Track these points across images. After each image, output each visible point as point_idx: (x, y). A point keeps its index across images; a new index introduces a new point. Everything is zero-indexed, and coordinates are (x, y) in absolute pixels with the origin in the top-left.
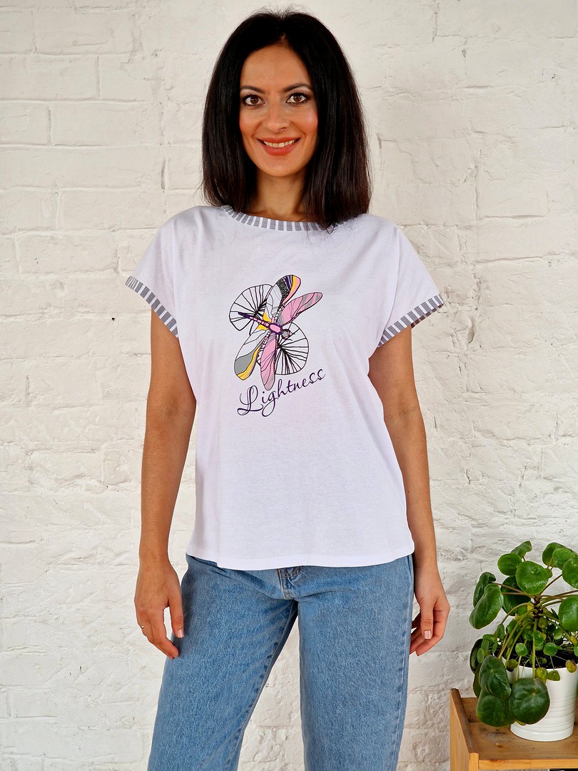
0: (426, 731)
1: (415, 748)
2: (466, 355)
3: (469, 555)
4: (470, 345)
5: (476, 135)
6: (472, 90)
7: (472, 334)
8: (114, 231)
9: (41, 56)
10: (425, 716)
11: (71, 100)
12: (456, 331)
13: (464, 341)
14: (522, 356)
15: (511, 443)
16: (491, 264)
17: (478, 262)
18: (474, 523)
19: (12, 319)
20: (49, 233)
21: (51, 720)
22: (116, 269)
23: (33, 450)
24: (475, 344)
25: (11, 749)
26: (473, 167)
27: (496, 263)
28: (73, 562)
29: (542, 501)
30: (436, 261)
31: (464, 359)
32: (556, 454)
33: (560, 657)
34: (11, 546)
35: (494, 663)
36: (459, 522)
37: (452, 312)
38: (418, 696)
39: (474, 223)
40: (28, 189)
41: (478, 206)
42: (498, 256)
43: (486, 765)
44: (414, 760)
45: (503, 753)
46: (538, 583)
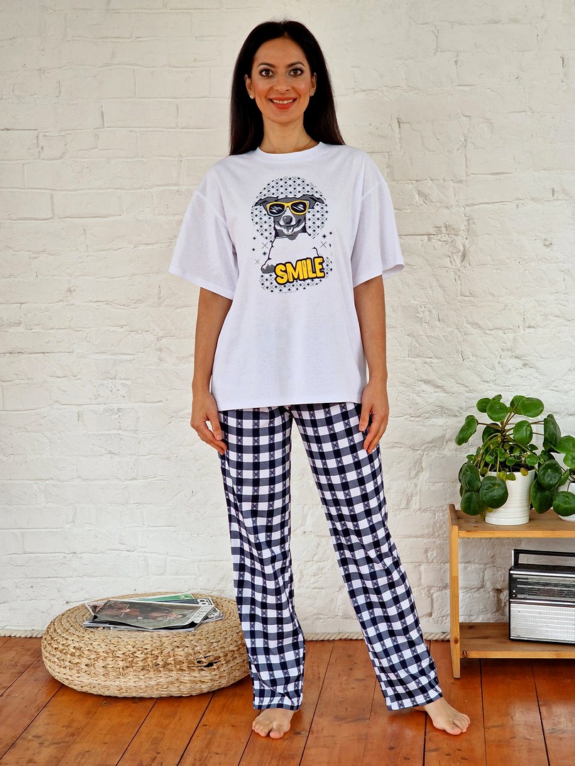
0: (434, 540)
1: (426, 551)
2: (459, 270)
3: (464, 413)
4: (463, 264)
5: (464, 118)
6: (461, 88)
7: (464, 256)
9: (174, 69)
10: (433, 529)
11: (192, 98)
12: (453, 253)
13: (458, 261)
14: (499, 271)
15: (492, 332)
16: (475, 206)
17: (467, 205)
18: (466, 389)
19: (150, 247)
20: (176, 188)
21: (172, 529)
23: (162, 337)
24: (466, 263)
25: (146, 550)
26: (463, 140)
27: (480, 206)
29: (515, 374)
30: (438, 204)
31: (458, 273)
32: (523, 340)
33: (517, 467)
34: (146, 404)
35: (470, 467)
36: (457, 388)
37: (450, 240)
38: (428, 514)
39: (464, 178)
40: (162, 158)
41: (466, 166)
42: (481, 201)
43: (463, 534)
44: (425, 561)
45: (476, 529)
46: (502, 415)
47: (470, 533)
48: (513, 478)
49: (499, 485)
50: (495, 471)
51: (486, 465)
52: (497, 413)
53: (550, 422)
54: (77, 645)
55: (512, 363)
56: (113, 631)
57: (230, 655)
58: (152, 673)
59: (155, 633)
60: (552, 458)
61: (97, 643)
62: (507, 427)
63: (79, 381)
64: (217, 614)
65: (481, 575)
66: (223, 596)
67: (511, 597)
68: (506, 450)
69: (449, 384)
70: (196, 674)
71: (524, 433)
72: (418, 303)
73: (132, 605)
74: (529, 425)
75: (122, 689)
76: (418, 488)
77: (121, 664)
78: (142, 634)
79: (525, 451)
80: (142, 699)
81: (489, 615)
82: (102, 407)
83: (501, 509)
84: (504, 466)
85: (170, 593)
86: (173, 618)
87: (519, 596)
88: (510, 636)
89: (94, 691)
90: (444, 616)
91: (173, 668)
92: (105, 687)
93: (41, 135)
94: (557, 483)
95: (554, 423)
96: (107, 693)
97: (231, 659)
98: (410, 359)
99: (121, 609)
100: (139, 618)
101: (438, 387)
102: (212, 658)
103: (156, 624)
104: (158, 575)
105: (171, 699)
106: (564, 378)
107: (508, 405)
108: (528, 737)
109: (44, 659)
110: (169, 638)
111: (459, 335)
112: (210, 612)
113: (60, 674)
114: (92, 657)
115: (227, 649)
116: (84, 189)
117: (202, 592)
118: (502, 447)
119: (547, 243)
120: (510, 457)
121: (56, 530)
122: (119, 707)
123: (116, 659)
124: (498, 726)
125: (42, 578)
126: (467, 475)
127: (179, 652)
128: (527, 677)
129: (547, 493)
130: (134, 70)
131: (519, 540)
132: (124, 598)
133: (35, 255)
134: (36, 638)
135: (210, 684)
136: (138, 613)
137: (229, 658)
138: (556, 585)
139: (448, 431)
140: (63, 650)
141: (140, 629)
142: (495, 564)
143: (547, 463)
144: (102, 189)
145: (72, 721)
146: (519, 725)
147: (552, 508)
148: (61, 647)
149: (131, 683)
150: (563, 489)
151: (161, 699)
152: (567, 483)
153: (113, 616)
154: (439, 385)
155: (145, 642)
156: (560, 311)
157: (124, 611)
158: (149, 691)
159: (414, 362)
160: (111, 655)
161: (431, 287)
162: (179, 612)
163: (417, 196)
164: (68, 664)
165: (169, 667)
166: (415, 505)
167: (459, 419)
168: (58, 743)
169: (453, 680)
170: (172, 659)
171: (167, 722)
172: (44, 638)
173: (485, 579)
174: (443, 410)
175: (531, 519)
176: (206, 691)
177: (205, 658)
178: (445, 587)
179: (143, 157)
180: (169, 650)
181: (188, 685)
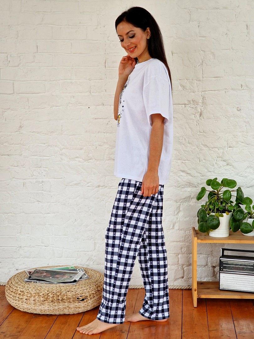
0: (185, 243)
1: (181, 248)
2: (199, 121)
3: (200, 186)
4: (200, 118)
5: (202, 52)
6: (201, 38)
8: (90, 80)
9: (70, 27)
10: (185, 238)
11: (78, 40)
12: (196, 113)
13: (198, 116)
14: (216, 121)
15: (213, 149)
16: (206, 92)
17: (202, 91)
18: (201, 175)
19: (58, 107)
20: (70, 81)
21: (66, 236)
22: (90, 92)
23: (63, 149)
24: (202, 117)
25: (54, 246)
26: (201, 62)
27: (209, 92)
28: (74, 185)
29: (223, 168)
30: (190, 91)
31: (198, 122)
32: (227, 153)
33: (224, 211)
34: (55, 179)
35: (203, 211)
36: (197, 174)
37: (194, 107)
38: (183, 232)
39: (201, 79)
40: (64, 67)
41: (202, 74)
42: (209, 89)
43: (199, 241)
44: (181, 253)
45: (205, 239)
46: (217, 187)
47: (202, 241)
48: (222, 216)
49: (216, 219)
50: (214, 212)
51: (210, 209)
52: (215, 186)
53: (239, 191)
54: (22, 290)
55: (221, 163)
56: (39, 284)
57: (92, 295)
58: (56, 303)
59: (58, 285)
60: (240, 207)
61: (31, 289)
62: (220, 193)
63: (24, 168)
64: (86, 276)
65: (206, 260)
66: (88, 267)
67: (220, 270)
68: (219, 203)
69: (193, 172)
70: (76, 304)
71: (227, 195)
72: (180, 135)
73: (47, 271)
74: (230, 192)
75: (42, 310)
76: (178, 219)
77: (42, 299)
78: (52, 285)
79: (228, 204)
80: (51, 315)
81: (209, 278)
82: (35, 180)
83: (216, 230)
84: (218, 210)
85: (64, 266)
86: (66, 278)
87: (224, 270)
88: (219, 288)
89: (29, 311)
90: (189, 278)
91: (66, 301)
92: (35, 309)
93: (9, 55)
94: (242, 219)
95: (241, 191)
96: (35, 312)
97: (92, 297)
98: (176, 161)
99: (42, 273)
100: (50, 278)
101: (188, 174)
102: (84, 297)
103: (58, 280)
104: (59, 257)
105: (65, 315)
106: (245, 171)
107: (220, 182)
108: (229, 335)
109: (6, 296)
110: (64, 287)
111: (198, 150)
112: (83, 275)
113: (14, 303)
114: (29, 295)
115: (91, 293)
116: (28, 81)
117: (79, 266)
118: (217, 202)
119: (239, 109)
120: (221, 206)
121: (12, 236)
122: (41, 318)
123: (40, 297)
124: (215, 330)
125: (6, 258)
126: (201, 214)
127: (69, 294)
128: (227, 307)
129: (238, 223)
130: (52, 27)
131: (224, 244)
132: (43, 268)
133: (5, 110)
134: (2, 286)
135: (83, 309)
136: (50, 275)
137: (92, 296)
138: (241, 265)
139: (192, 194)
140: (15, 292)
141: (50, 283)
142: (213, 255)
143: (238, 209)
144: (36, 81)
145: (19, 325)
146: (225, 330)
147: (240, 230)
148: (14, 291)
149: (46, 308)
150: (245, 221)
151: (60, 315)
152: (247, 219)
153: (38, 277)
154: (189, 173)
155: (53, 289)
156: (244, 140)
157: (43, 274)
158: (54, 311)
159: (177, 162)
160: (37, 295)
161: (186, 128)
162: (68, 275)
163: (180, 87)
164: (17, 298)
165: (64, 300)
166: (176, 227)
167: (198, 188)
168: (13, 336)
169: (193, 308)
170: (65, 297)
171: (63, 326)
172: (6, 286)
173: (208, 261)
174: (190, 184)
175: (230, 235)
176: (81, 312)
177: (81, 296)
178: (190, 265)
179: (55, 66)
180: (64, 293)
181: (73, 309)
